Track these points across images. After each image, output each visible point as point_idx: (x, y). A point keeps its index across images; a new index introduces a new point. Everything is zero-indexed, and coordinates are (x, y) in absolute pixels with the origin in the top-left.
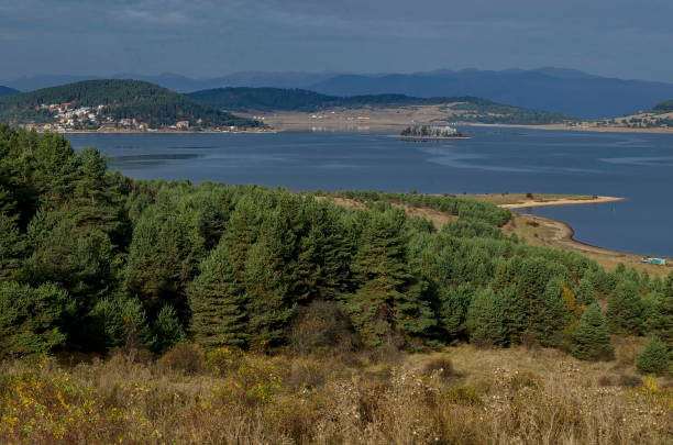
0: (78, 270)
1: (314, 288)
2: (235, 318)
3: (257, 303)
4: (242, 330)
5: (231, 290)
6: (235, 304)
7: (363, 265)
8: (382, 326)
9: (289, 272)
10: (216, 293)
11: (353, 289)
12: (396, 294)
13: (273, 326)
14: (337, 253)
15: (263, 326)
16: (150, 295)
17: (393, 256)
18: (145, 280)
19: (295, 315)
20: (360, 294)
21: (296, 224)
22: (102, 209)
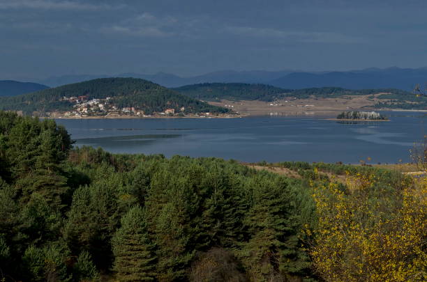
1: (215, 237)
2: (146, 261)
3: (165, 249)
4: (154, 269)
5: (143, 239)
6: (147, 250)
7: (253, 220)
8: (267, 267)
9: (193, 226)
10: (132, 242)
11: (247, 238)
12: (277, 243)
13: (177, 267)
14: (234, 211)
15: (169, 268)
16: (85, 242)
17: (275, 214)
18: (81, 231)
19: (196, 259)
20: (252, 242)
21: (201, 189)
22: (55, 177)
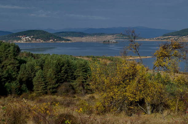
0: (3, 76)
1: (65, 79)
2: (44, 87)
3: (49, 83)
4: (46, 89)
5: (43, 80)
6: (44, 83)
7: (77, 74)
8: (81, 88)
9: (58, 75)
10: (39, 81)
11: (75, 79)
12: (84, 80)
13: (53, 88)
14: (71, 71)
15: (51, 88)
16: (24, 81)
17: (83, 71)
18: (23, 78)
19: (59, 86)
20: (76, 80)
21: (61, 64)
22: (15, 61)
